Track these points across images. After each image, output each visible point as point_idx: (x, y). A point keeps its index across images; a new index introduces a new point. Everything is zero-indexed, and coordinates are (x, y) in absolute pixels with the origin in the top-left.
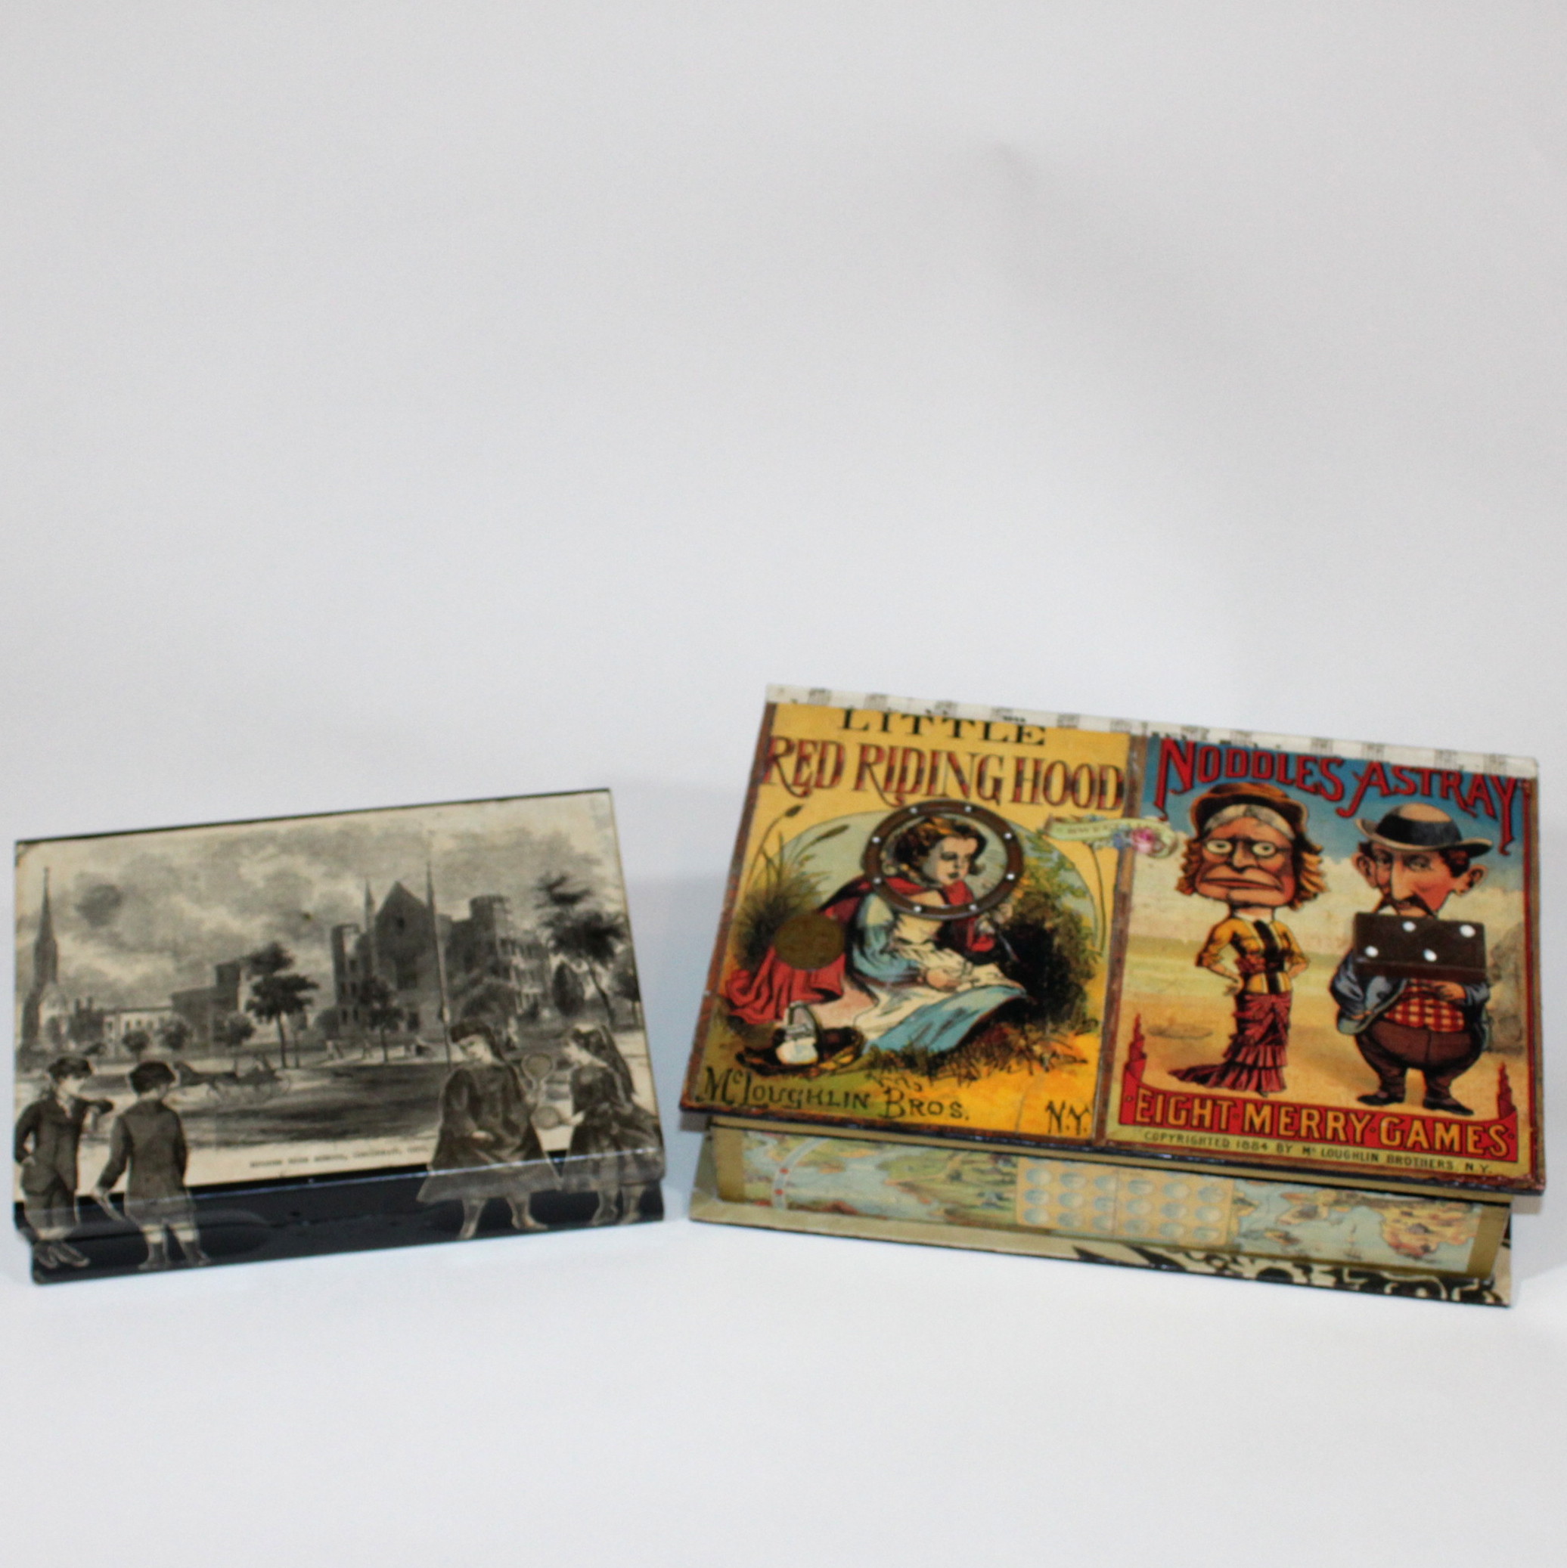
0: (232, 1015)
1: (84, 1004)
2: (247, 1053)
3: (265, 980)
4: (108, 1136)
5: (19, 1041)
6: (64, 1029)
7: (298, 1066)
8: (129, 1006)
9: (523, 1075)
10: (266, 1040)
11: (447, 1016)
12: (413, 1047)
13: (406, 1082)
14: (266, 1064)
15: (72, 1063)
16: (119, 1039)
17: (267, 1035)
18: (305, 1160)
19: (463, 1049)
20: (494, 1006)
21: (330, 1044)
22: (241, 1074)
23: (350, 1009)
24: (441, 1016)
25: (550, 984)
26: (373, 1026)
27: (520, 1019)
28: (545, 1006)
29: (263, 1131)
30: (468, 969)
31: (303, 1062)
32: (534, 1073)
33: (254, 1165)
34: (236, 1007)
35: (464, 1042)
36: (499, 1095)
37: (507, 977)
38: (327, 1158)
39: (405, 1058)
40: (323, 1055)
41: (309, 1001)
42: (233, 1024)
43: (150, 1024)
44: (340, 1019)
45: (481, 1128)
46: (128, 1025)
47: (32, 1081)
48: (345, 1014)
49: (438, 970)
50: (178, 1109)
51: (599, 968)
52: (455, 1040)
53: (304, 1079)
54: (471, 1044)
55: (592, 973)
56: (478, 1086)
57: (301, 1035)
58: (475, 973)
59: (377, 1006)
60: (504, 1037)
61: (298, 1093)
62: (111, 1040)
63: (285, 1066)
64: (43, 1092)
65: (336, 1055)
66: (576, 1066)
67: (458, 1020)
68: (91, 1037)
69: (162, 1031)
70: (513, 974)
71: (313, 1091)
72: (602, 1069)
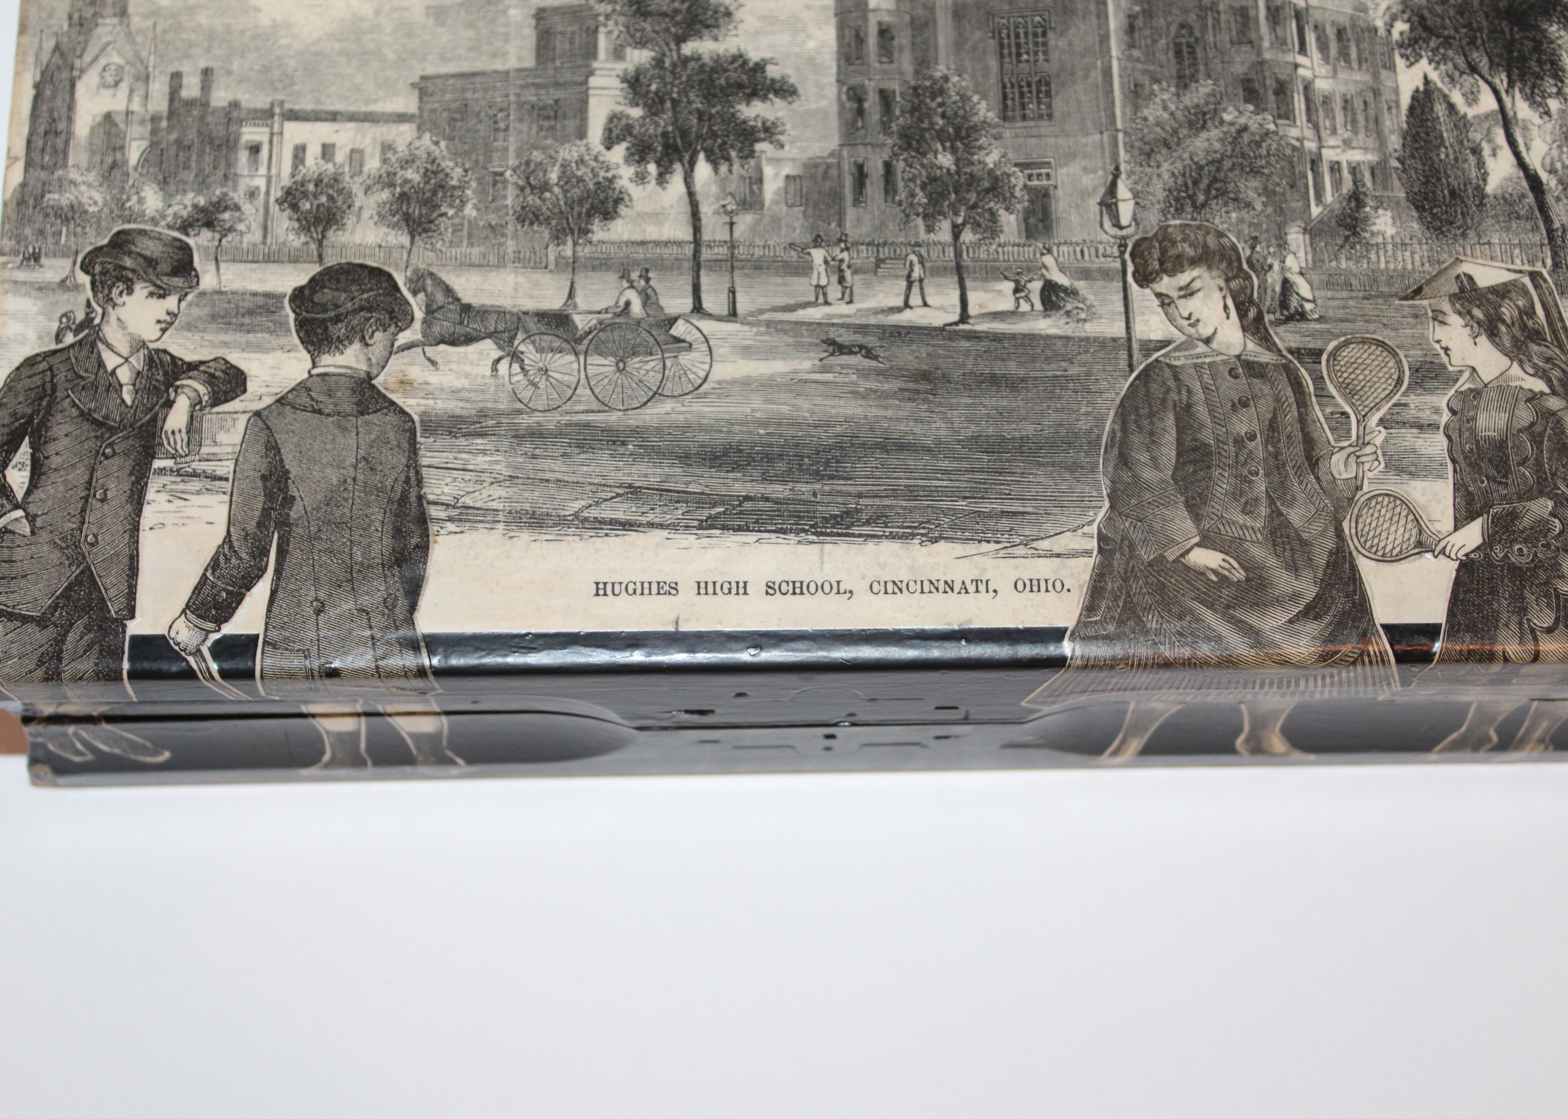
0: (569, 152)
1: (191, 89)
2: (601, 264)
3: (659, 62)
4: (226, 468)
5: (18, 174)
6: (134, 152)
7: (733, 314)
8: (306, 105)
9: (1322, 394)
10: (652, 233)
11: (1126, 211)
12: (1036, 286)
13: (1013, 384)
14: (648, 298)
15: (150, 248)
16: (276, 193)
17: (657, 217)
18: (742, 588)
19: (1165, 302)
20: (1250, 188)
21: (818, 255)
22: (581, 322)
23: (875, 167)
24: (1109, 204)
25: (1394, 142)
26: (930, 219)
27: (1313, 232)
28: (1380, 203)
29: (633, 492)
30: (1183, 82)
31: (743, 305)
32: (1349, 391)
33: (601, 589)
34: (582, 133)
35: (1166, 284)
36: (1257, 447)
37: (1286, 114)
38: (798, 588)
39: (1013, 314)
40: (802, 288)
41: (769, 131)
42: (567, 177)
43: (356, 155)
44: (848, 183)
45: (1206, 542)
46: (300, 152)
47: (42, 288)
48: (861, 176)
49: (1107, 73)
50: (412, 405)
51: (1522, 109)
52: (1145, 279)
53: (747, 352)
54: (1188, 292)
55: (1507, 122)
56: (1202, 411)
57: (745, 221)
58: (1203, 89)
59: (946, 160)
60: (1274, 279)
61: (726, 388)
62: (252, 194)
63: (698, 308)
64: (67, 323)
65: (834, 292)
66: (1464, 384)
67: (1153, 219)
68: (202, 184)
69: (387, 180)
70: (1299, 104)
71: (768, 385)
72: (1533, 397)
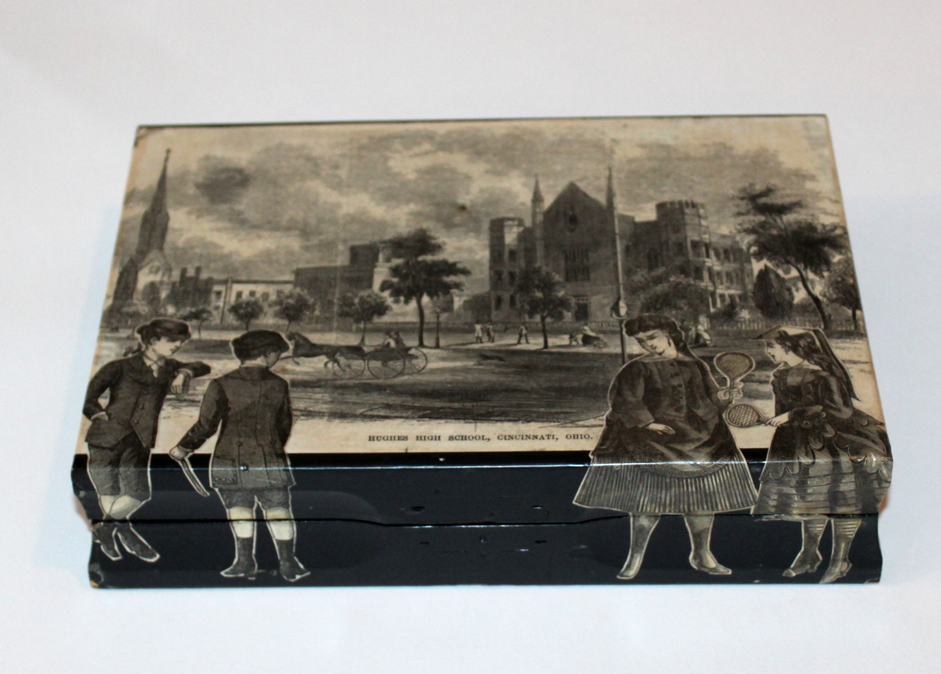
0: (364, 293)
1: (191, 273)
2: (377, 330)
3: (407, 263)
4: (201, 398)
5: (110, 302)
6: (164, 294)
7: (437, 346)
8: (244, 278)
9: (714, 371)
10: (401, 319)
11: (623, 311)
12: (580, 337)
13: (568, 369)
14: (398, 341)
15: (169, 325)
16: (228, 307)
17: (404, 314)
18: (438, 438)
19: (640, 341)
20: (682, 303)
21: (478, 327)
22: (366, 349)
23: (506, 296)
24: (615, 308)
25: (750, 287)
26: (531, 314)
27: (711, 317)
28: (743, 307)
29: (388, 406)
30: (651, 268)
31: (442, 342)
32: (726, 370)
33: (371, 439)
34: (370, 286)
35: (641, 335)
36: (683, 389)
37: (699, 277)
38: (464, 438)
39: (570, 346)
40: (470, 337)
41: (457, 286)
42: (362, 301)
43: (266, 296)
44: (493, 303)
45: (657, 421)
46: (239, 295)
47: (118, 339)
48: (499, 301)
49: (616, 266)
50: (287, 378)
51: (811, 275)
52: (631, 333)
53: (444, 359)
54: (652, 338)
55: (804, 280)
56: (657, 377)
57: (444, 317)
58: (660, 271)
59: (539, 295)
60: (692, 333)
61: (433, 371)
62: (217, 308)
63: (421, 344)
64: (130, 350)
65: (485, 339)
66: (781, 367)
67: (636, 314)
68: (194, 304)
69: (279, 302)
70: (706, 275)
71: (453, 371)
72: (814, 372)
